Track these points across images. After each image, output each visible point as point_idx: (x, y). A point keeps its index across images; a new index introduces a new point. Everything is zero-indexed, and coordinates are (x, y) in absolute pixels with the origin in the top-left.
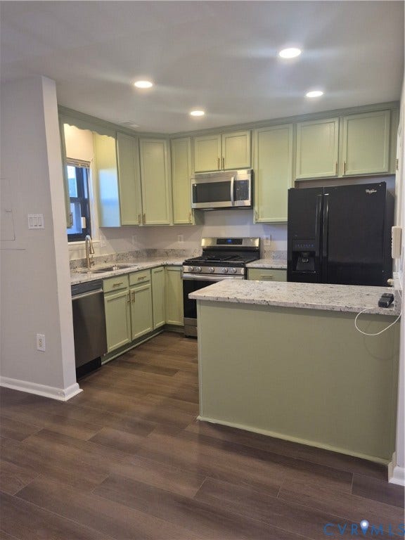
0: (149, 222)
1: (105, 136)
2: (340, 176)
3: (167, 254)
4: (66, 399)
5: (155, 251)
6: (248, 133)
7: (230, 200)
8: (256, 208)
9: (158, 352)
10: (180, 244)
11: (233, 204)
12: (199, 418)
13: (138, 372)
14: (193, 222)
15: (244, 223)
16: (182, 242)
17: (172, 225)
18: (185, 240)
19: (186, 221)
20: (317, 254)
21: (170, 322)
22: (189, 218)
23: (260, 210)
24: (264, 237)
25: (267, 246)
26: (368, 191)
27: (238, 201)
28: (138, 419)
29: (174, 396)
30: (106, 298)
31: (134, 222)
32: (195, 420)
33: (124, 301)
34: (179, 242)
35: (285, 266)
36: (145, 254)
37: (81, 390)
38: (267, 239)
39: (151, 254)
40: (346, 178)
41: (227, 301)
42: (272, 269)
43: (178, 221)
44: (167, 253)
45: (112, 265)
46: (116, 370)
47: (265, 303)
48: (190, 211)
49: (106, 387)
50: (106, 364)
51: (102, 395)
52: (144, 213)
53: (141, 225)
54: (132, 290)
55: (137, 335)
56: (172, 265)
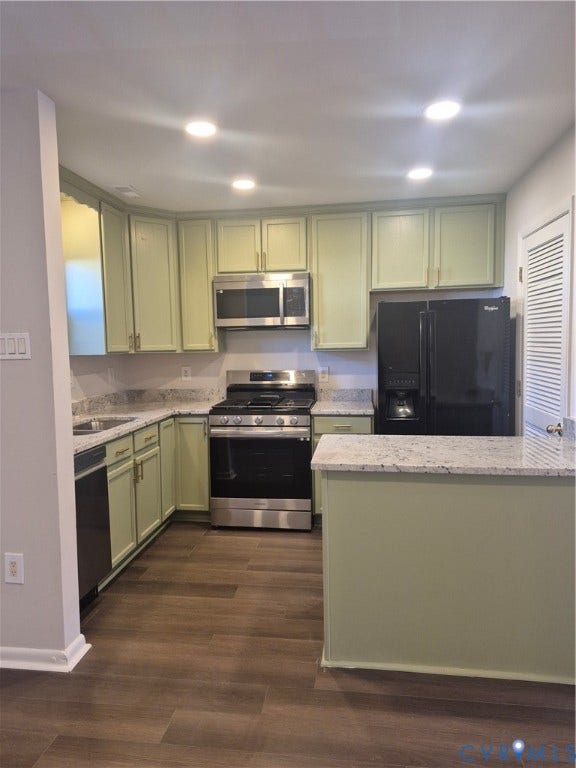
0: (145, 346)
1: (85, 206)
2: (431, 288)
3: (162, 398)
4: (68, 667)
5: (140, 393)
6: (302, 221)
7: (277, 315)
8: (315, 328)
9: (185, 559)
10: (186, 382)
11: (282, 321)
12: (324, 663)
13: (170, 598)
14: (216, 348)
15: (289, 350)
16: (189, 378)
17: (179, 351)
18: (193, 375)
19: (205, 346)
20: (423, 393)
21: (184, 506)
22: (210, 341)
23: (321, 331)
24: (319, 369)
25: (323, 383)
26: (486, 308)
27: (289, 318)
28: (224, 684)
29: (259, 633)
30: (110, 474)
31: (123, 346)
32: (321, 669)
33: (128, 478)
34: (184, 378)
35: (371, 411)
36: (126, 398)
37: (89, 646)
38: (323, 372)
39: (136, 398)
40: (437, 291)
41: (380, 470)
42: (349, 416)
43: (190, 346)
44: (163, 396)
45: (89, 418)
46: (128, 600)
47: (443, 471)
48: (212, 331)
49: (129, 633)
50: (104, 590)
51: (132, 650)
52: (137, 332)
53: (133, 352)
54: (139, 458)
55: (144, 534)
56: (189, 415)
